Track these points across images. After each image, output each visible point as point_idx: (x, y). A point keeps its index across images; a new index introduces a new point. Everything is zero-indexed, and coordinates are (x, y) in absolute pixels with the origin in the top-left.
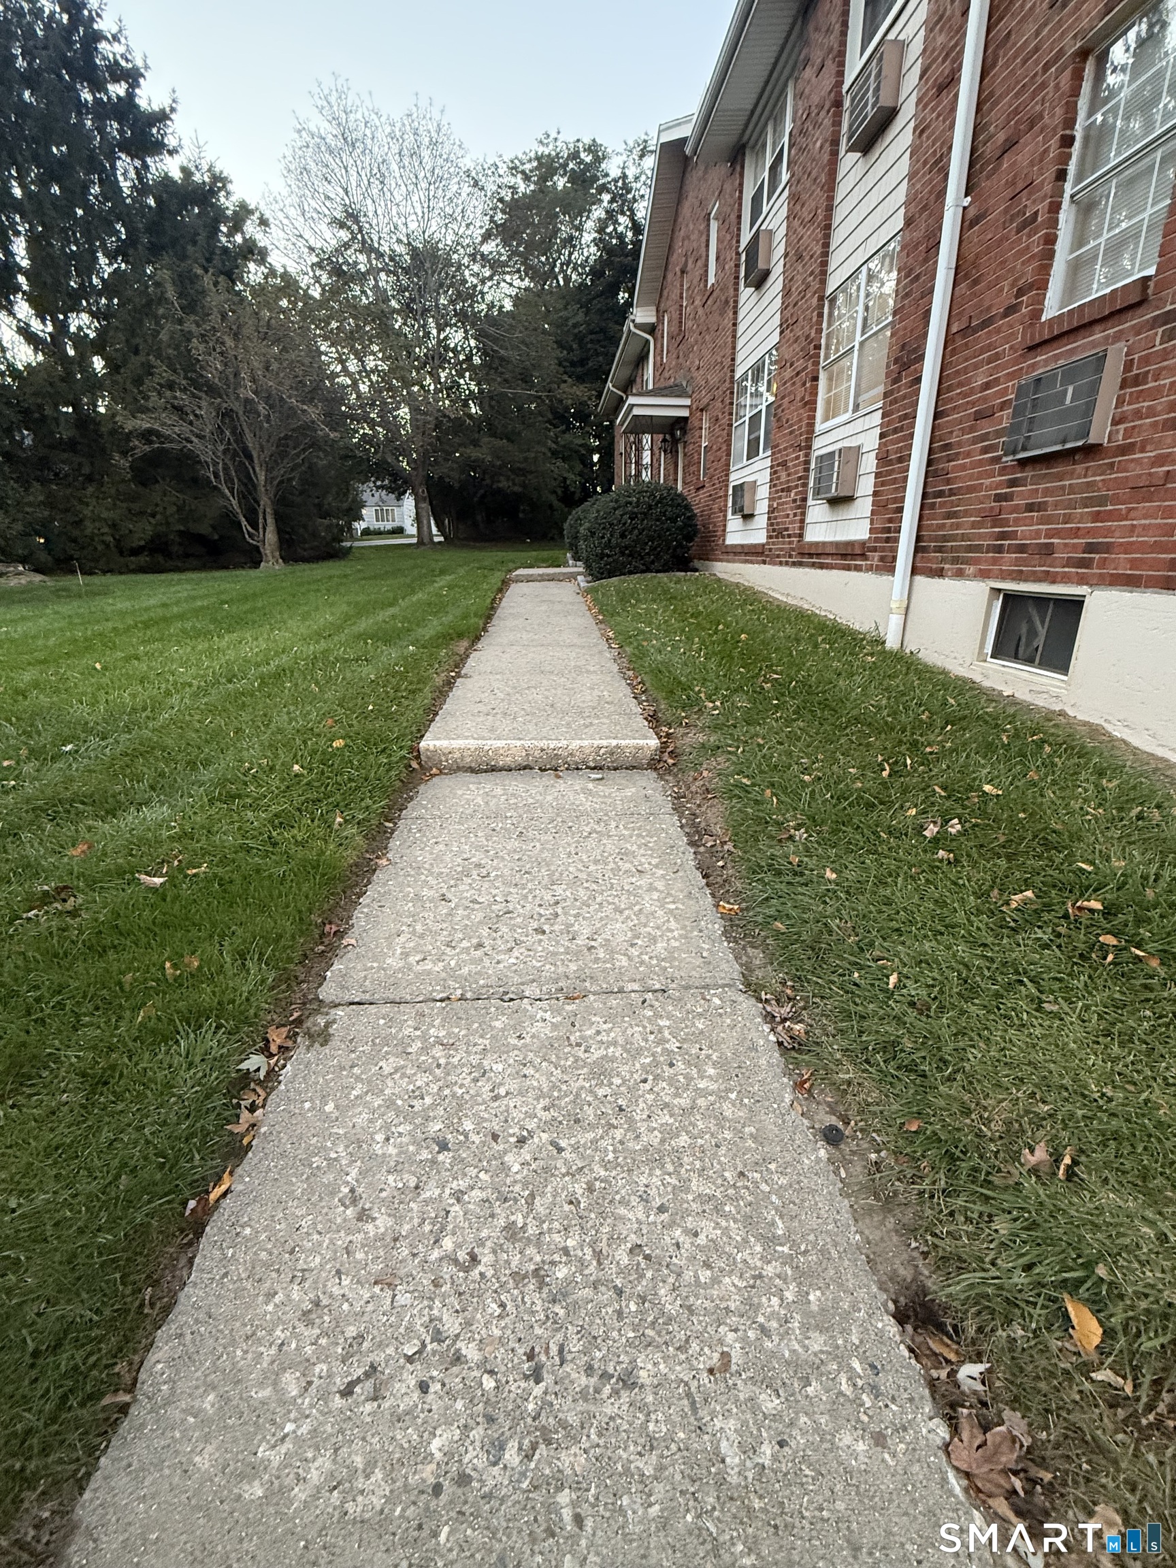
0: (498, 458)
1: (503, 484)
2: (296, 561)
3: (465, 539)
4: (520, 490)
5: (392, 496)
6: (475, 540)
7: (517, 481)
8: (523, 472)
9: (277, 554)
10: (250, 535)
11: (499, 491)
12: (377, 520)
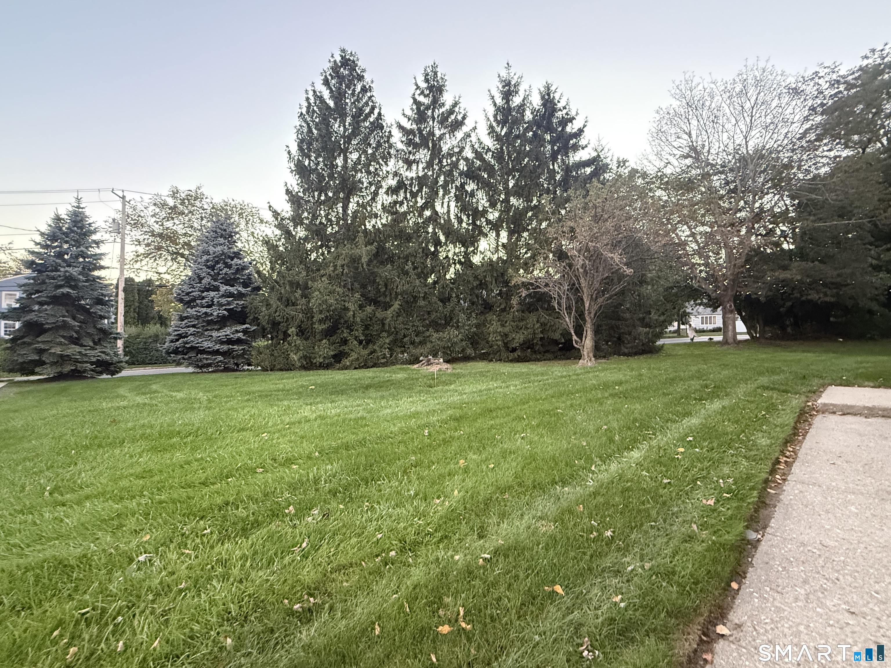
0: (808, 276)
1: (814, 296)
2: (620, 355)
3: (771, 338)
4: (833, 300)
5: (709, 309)
6: (783, 339)
7: (829, 293)
8: (837, 286)
9: (591, 355)
10: (576, 342)
11: (810, 301)
12: (702, 323)
